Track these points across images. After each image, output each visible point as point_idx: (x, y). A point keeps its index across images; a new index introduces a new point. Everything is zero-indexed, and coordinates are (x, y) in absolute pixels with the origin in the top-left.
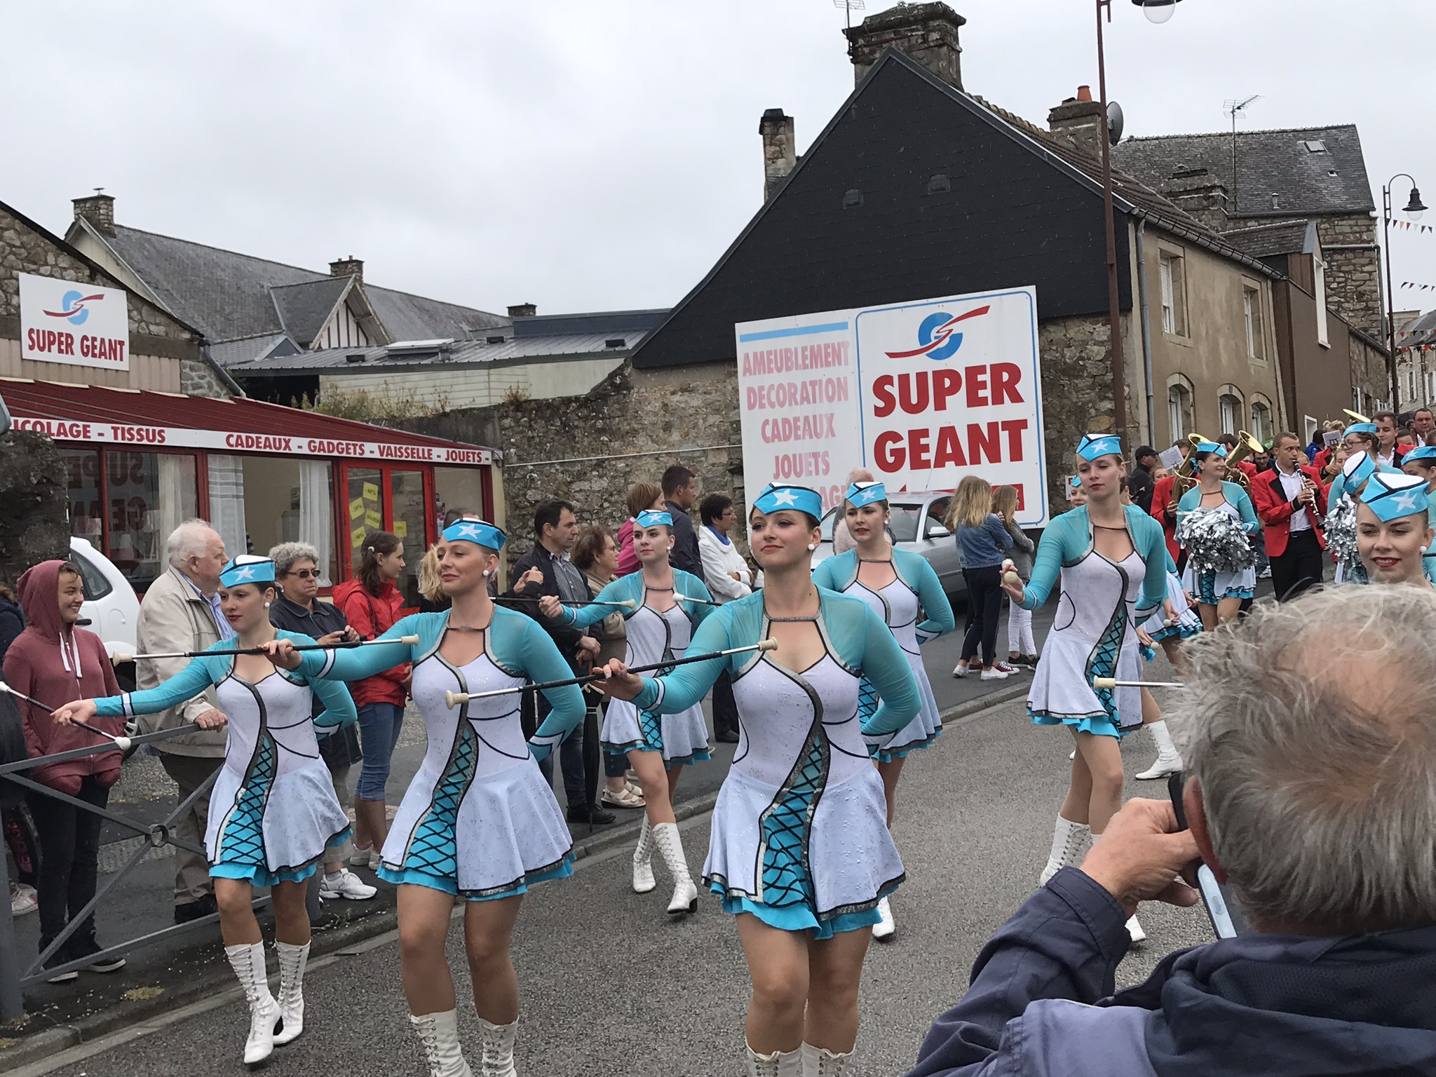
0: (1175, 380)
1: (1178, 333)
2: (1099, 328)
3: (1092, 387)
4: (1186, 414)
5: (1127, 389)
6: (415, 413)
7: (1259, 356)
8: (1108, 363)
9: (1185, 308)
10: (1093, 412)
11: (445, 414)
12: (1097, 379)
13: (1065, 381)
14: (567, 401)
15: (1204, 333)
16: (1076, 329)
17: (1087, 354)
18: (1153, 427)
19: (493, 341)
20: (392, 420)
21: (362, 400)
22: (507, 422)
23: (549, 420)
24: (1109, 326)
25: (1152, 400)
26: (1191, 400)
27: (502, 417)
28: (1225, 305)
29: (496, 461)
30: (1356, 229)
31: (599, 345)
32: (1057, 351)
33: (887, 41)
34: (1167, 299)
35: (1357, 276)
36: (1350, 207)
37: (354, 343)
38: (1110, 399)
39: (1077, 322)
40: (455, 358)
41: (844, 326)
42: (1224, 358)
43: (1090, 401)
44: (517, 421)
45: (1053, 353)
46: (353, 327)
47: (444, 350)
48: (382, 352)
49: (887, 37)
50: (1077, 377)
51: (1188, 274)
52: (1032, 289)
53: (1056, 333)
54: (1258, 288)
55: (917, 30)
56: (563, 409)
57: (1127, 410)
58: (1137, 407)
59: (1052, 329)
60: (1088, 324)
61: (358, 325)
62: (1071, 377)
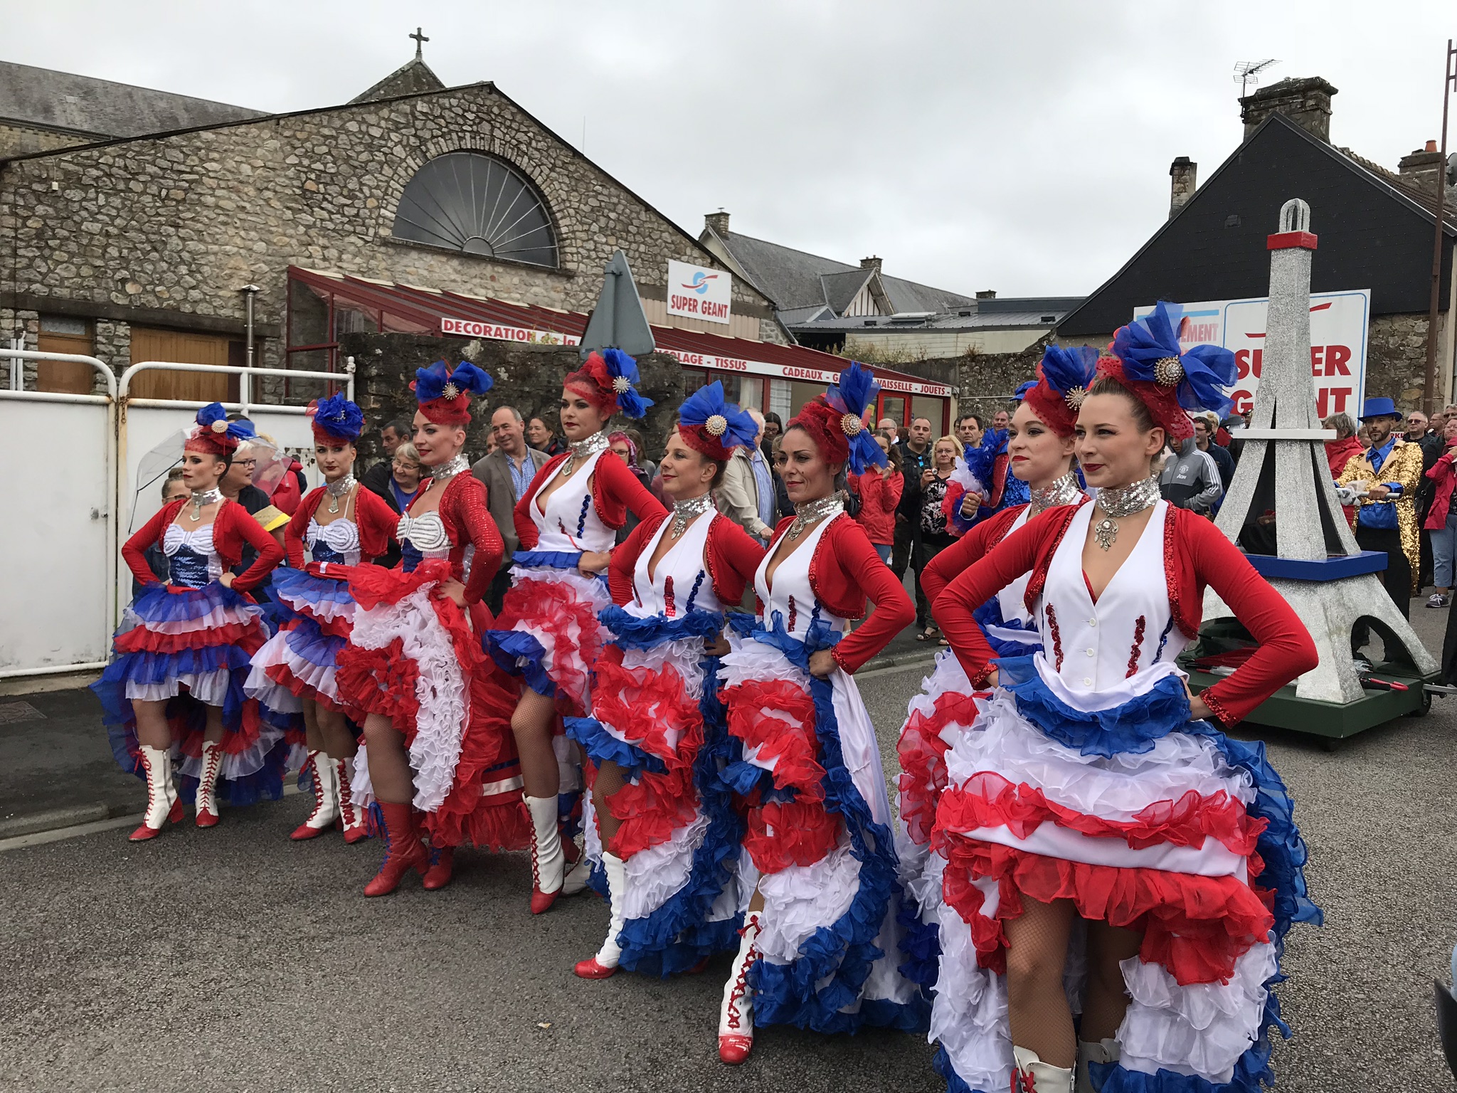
2: (1420, 323)
3: (1408, 367)
5: (1437, 370)
6: (903, 360)
8: (1424, 349)
10: (1407, 385)
11: (924, 362)
12: (1413, 361)
13: (1386, 361)
14: (1008, 356)
16: (1401, 323)
17: (1407, 342)
19: (962, 315)
20: (888, 364)
21: (871, 350)
22: (965, 369)
23: (993, 369)
24: (1428, 322)
27: (961, 365)
29: (954, 395)
31: (1036, 319)
32: (1381, 338)
33: (1274, 107)
37: (870, 313)
38: (1422, 377)
39: (1401, 317)
40: (936, 325)
41: (1216, 313)
43: (1405, 377)
44: (972, 368)
45: (1378, 340)
46: (871, 302)
47: (928, 319)
48: (888, 319)
49: (1273, 103)
50: (1397, 359)
52: (1367, 292)
53: (1384, 325)
55: (1297, 98)
56: (1004, 361)
57: (1435, 385)
59: (1380, 322)
60: (1411, 320)
61: (875, 301)
62: (1391, 358)
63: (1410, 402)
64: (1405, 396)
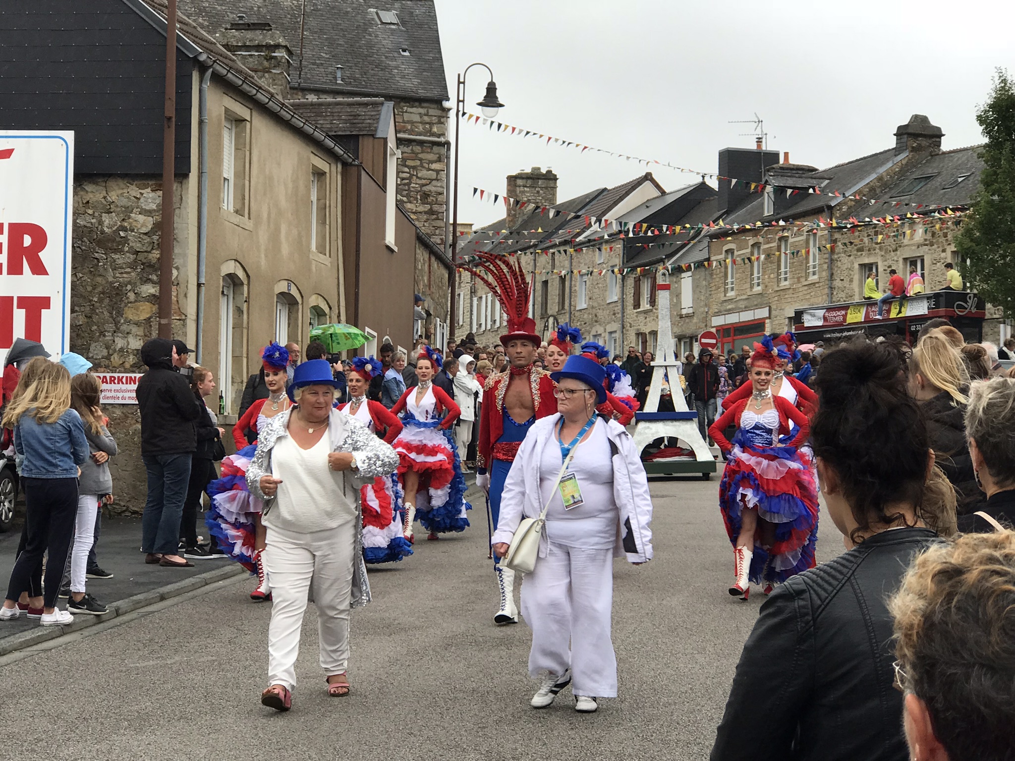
0: (230, 267)
1: (237, 212)
2: (148, 193)
3: (133, 266)
4: (239, 311)
5: (175, 273)
7: (321, 250)
8: (155, 238)
9: (247, 183)
10: (132, 296)
12: (141, 257)
13: (100, 254)
15: (265, 215)
16: (121, 191)
17: (130, 223)
18: (201, 321)
24: (160, 193)
25: (203, 289)
26: (246, 294)
28: (290, 185)
30: (426, 119)
32: (93, 216)
34: (228, 170)
35: (423, 173)
36: (422, 93)
38: (153, 282)
39: (121, 183)
42: (285, 250)
43: (129, 283)
45: (88, 218)
50: (116, 251)
51: (253, 141)
52: (69, 135)
53: (95, 193)
54: (327, 170)
57: (174, 299)
58: (186, 295)
59: (89, 187)
60: (134, 187)
62: (109, 250)
63: (137, 324)
64: (130, 314)
